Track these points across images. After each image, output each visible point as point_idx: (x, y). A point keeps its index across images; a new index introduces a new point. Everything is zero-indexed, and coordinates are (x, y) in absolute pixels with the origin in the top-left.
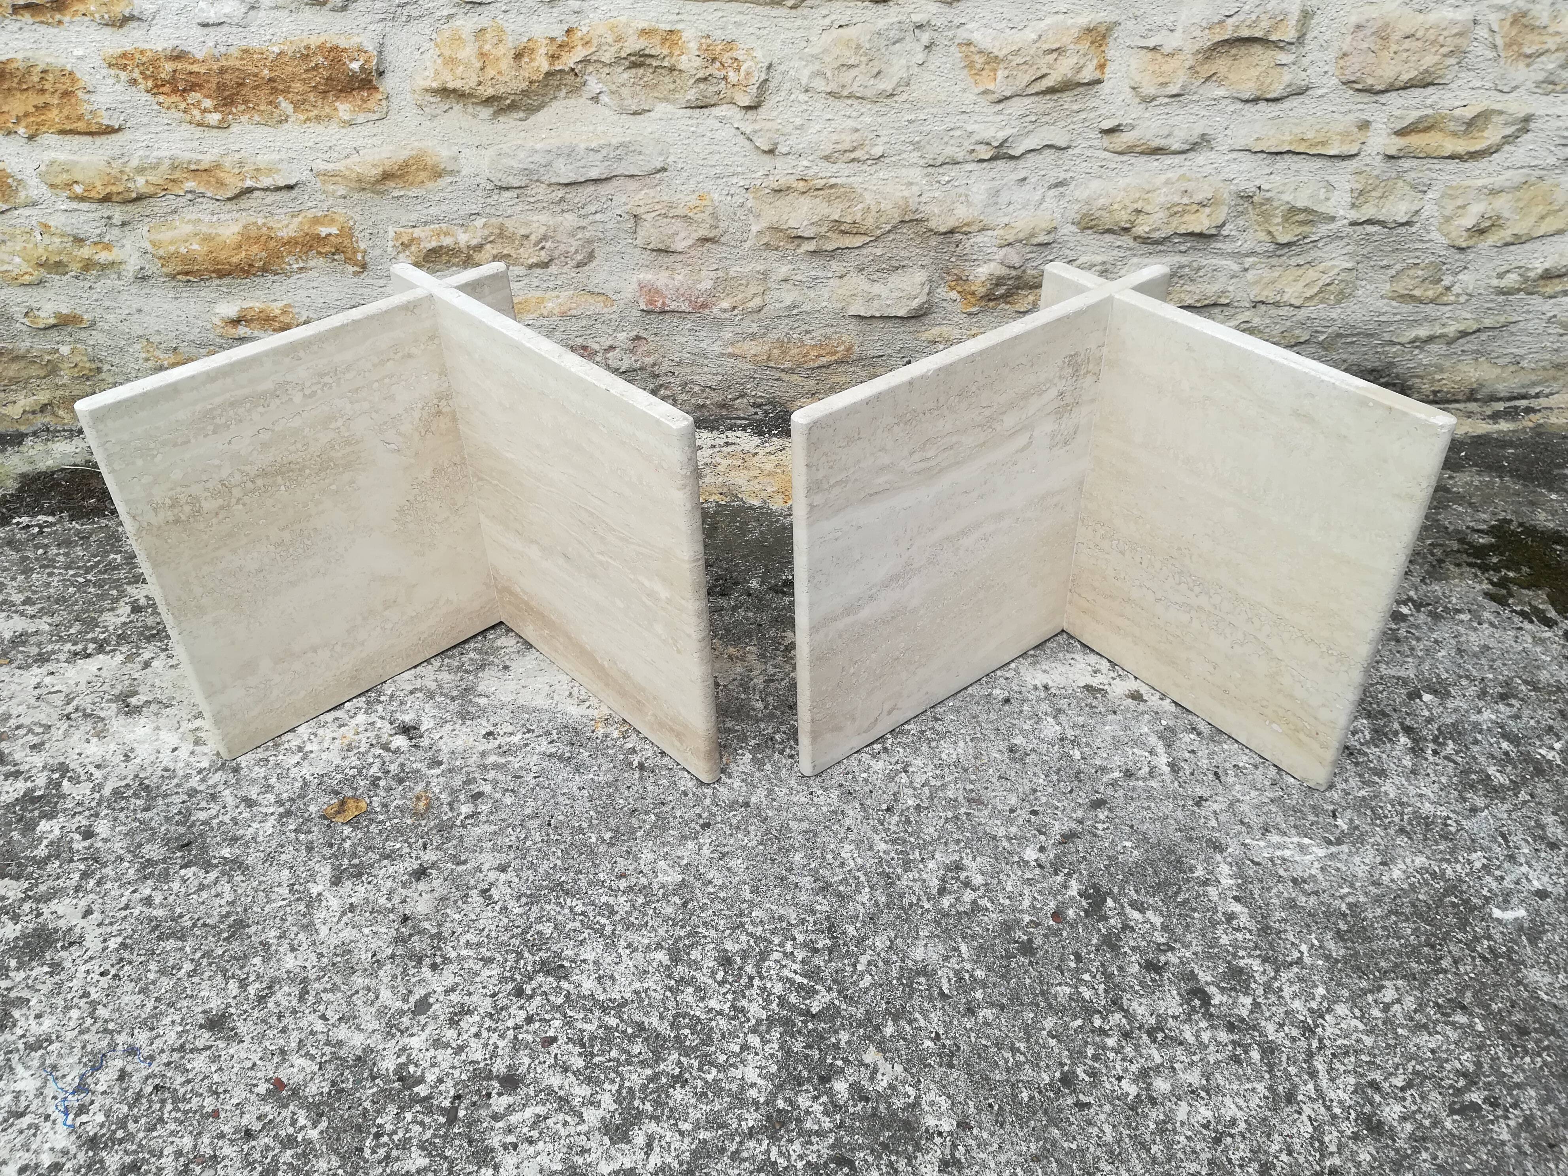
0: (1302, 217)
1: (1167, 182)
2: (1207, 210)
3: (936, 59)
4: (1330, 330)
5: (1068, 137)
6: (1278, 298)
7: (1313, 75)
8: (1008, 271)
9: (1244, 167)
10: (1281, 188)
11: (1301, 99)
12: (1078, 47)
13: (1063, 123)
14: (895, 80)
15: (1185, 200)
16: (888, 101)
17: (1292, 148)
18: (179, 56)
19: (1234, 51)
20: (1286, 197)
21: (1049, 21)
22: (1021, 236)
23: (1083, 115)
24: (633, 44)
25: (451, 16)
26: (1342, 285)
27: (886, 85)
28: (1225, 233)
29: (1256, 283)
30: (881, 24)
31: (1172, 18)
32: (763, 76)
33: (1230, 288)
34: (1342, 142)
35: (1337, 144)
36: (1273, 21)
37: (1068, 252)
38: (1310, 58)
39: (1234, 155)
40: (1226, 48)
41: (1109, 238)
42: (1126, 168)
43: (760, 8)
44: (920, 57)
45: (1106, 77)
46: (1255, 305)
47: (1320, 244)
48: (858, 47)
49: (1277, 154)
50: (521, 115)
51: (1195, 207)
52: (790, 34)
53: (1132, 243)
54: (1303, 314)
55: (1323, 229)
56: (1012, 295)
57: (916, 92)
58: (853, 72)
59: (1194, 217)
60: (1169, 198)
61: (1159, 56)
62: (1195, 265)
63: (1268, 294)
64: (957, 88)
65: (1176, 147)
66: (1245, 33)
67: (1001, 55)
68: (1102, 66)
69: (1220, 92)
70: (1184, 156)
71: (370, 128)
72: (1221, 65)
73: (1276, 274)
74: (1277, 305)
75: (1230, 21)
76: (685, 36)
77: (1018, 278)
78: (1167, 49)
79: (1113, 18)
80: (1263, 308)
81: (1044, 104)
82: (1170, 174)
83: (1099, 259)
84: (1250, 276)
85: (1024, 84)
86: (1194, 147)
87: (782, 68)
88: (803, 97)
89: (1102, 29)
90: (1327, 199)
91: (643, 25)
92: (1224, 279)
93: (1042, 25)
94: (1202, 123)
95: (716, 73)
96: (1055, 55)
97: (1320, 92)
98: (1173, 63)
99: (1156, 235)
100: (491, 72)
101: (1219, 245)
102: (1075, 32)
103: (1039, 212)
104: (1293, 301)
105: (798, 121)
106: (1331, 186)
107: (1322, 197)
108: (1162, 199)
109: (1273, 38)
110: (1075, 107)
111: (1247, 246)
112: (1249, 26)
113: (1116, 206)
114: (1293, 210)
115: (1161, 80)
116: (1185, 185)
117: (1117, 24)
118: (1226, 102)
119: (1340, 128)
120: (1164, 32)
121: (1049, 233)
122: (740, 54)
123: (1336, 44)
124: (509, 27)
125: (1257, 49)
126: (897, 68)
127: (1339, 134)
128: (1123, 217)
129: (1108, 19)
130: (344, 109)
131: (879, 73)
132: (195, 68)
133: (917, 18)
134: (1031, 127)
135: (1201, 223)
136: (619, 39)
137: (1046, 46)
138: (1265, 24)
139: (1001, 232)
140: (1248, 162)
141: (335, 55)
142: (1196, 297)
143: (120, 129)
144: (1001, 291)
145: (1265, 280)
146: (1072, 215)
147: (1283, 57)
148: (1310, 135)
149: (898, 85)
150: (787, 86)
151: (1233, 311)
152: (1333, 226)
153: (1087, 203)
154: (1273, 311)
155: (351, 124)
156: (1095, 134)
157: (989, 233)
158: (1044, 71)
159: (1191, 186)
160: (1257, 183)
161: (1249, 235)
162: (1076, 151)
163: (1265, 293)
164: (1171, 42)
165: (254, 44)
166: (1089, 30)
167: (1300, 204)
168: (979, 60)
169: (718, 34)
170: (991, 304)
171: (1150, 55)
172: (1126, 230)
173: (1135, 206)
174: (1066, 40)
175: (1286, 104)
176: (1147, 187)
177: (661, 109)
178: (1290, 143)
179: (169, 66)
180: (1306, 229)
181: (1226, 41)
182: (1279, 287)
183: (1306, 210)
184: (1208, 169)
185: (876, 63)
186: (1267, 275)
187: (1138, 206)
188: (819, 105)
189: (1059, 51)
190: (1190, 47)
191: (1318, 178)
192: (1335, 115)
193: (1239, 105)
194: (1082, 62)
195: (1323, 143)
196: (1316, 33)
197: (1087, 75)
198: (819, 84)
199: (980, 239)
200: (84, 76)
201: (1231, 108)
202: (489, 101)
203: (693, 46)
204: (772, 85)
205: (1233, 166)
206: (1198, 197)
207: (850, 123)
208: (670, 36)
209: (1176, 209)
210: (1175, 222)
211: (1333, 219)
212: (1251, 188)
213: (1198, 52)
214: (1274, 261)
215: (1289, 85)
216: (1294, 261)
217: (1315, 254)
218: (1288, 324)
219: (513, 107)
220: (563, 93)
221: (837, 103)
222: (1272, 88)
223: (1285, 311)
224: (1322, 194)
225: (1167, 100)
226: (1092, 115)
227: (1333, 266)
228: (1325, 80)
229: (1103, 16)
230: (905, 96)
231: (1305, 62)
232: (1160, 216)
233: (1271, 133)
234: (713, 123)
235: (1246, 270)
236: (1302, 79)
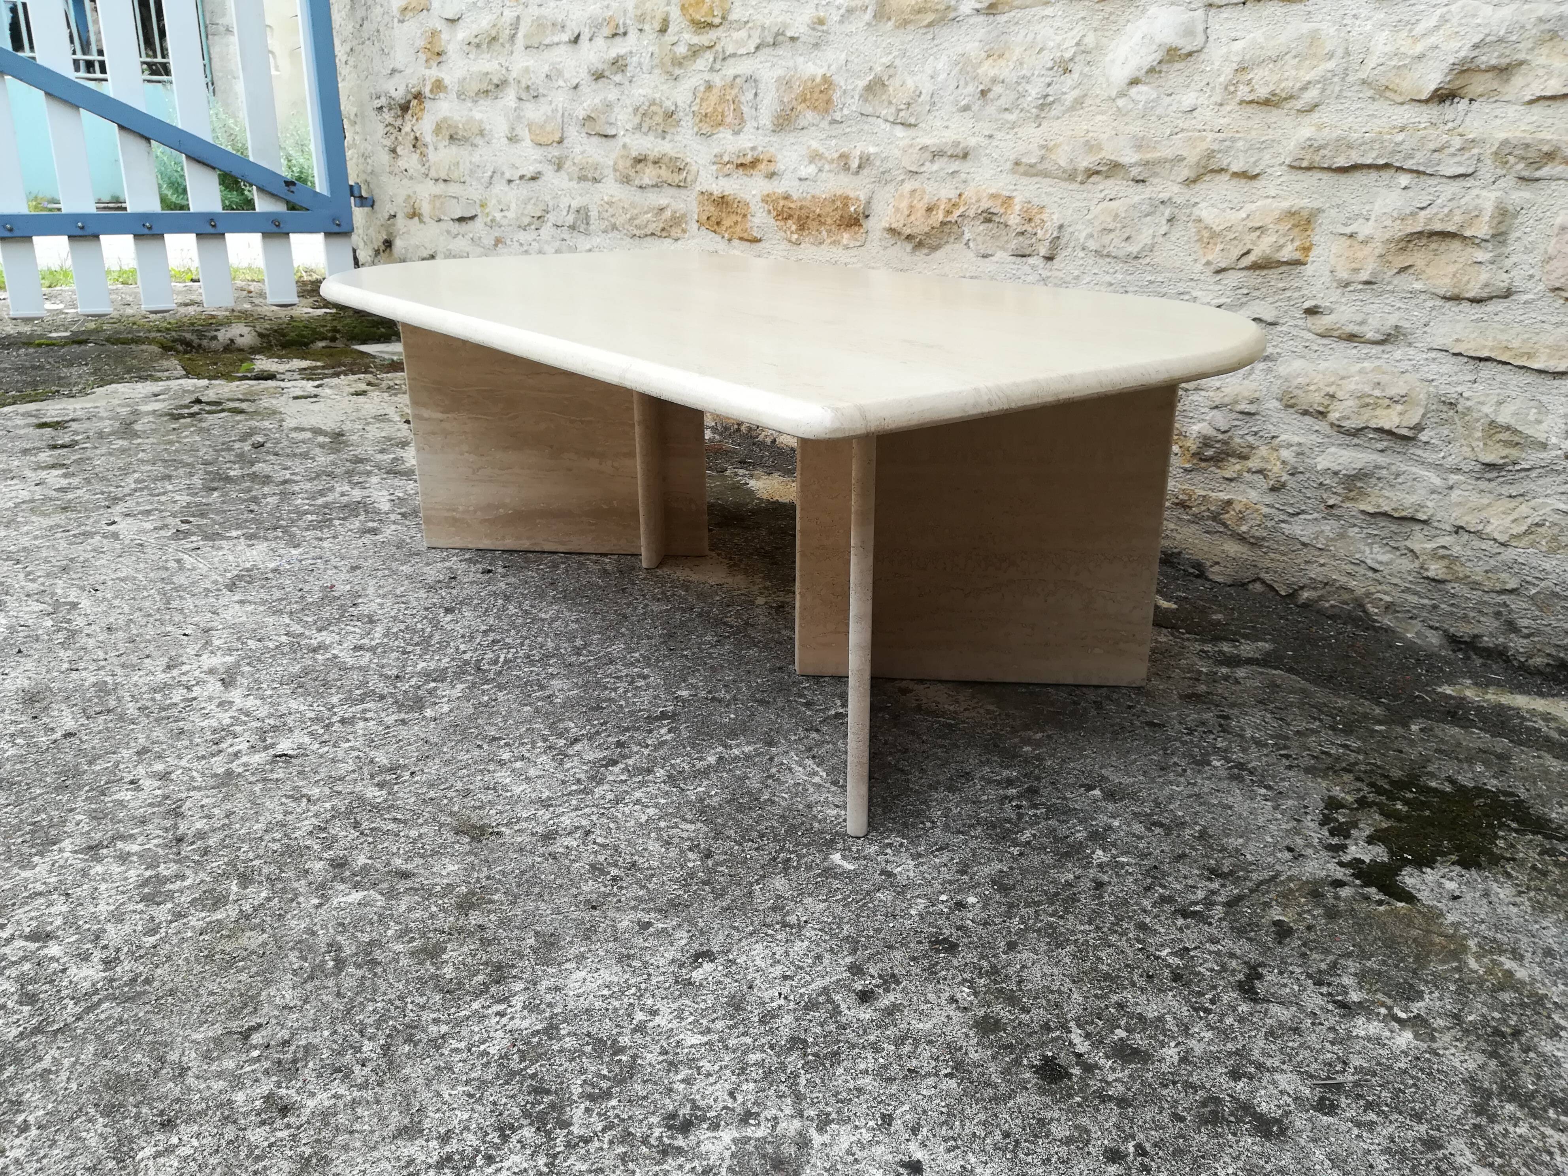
0: (1505, 436)
1: (1360, 372)
2: (1399, 408)
3: (1177, 233)
4: (1543, 584)
5: (1275, 313)
6: (1480, 527)
7: (1518, 278)
8: (1214, 433)
9: (1444, 369)
10: (1482, 399)
11: (1505, 303)
12: (1277, 227)
13: (1270, 300)
14: (1140, 246)
15: (1377, 393)
16: (1135, 262)
17: (1493, 355)
18: (787, 197)
19: (1433, 246)
20: (1486, 409)
21: (1259, 204)
22: (1226, 400)
23: (1288, 294)
24: (985, 204)
25: (903, 181)
26: (1556, 530)
27: (1134, 249)
28: (1424, 437)
29: (1459, 504)
30: (1136, 199)
31: (1367, 207)
32: (1055, 234)
33: (1429, 504)
34: (1550, 357)
35: (1544, 358)
36: (1467, 217)
37: (1271, 427)
38: (1514, 259)
39: (1433, 354)
40: (1424, 241)
41: (1308, 420)
42: (1328, 352)
43: (1062, 184)
44: (1164, 229)
45: (1310, 259)
46: (1458, 529)
47: (1533, 474)
48: (1117, 215)
49: (1481, 359)
50: (926, 251)
51: (1387, 402)
52: (1078, 204)
53: (1328, 430)
54: (1509, 555)
55: (1532, 457)
56: (1222, 460)
57: (1158, 257)
58: (1111, 236)
59: (1385, 412)
60: (1360, 387)
61: (1355, 244)
62: (1393, 468)
63: (1471, 521)
64: (1190, 259)
65: (1370, 335)
66: (1438, 227)
67: (1218, 229)
68: (1306, 249)
69: (1418, 286)
70: (1381, 348)
71: (854, 252)
72: (1418, 258)
73: (1485, 501)
74: (1478, 534)
75: (1423, 213)
76: (1016, 200)
77: (1226, 443)
78: (1361, 237)
79: (1316, 204)
80: (1466, 536)
81: (1254, 279)
82: (1366, 364)
83: (1296, 439)
84: (1455, 495)
85: (1235, 258)
86: (1386, 340)
87: (1070, 229)
88: (1082, 254)
89: (1305, 214)
90: (1539, 422)
91: (993, 191)
92: (1423, 492)
93: (1253, 207)
94: (1397, 315)
95: (1029, 229)
96: (1258, 233)
97: (1525, 297)
98: (1367, 250)
99: (1346, 424)
100: (912, 218)
101: (1419, 452)
102: (1276, 214)
103: (1246, 382)
104: (1496, 535)
105: (1076, 273)
106: (1543, 409)
107: (1532, 417)
108: (1352, 387)
109: (1468, 233)
110: (1281, 285)
111: (1450, 461)
112: (1442, 220)
113: (1312, 388)
114: (1493, 427)
115: (1354, 265)
116: (1379, 377)
117: (1320, 210)
118: (1423, 297)
119: (1551, 340)
120: (1361, 221)
121: (1251, 403)
122: (1044, 216)
123: (1542, 247)
124: (929, 189)
125: (1456, 245)
126: (1144, 238)
127: (1548, 347)
128: (1316, 399)
129: (1310, 205)
130: (846, 237)
131: (1128, 238)
132: (792, 206)
133: (1164, 196)
134: (1244, 300)
135: (1390, 419)
136: (978, 201)
137: (1250, 225)
138: (1458, 218)
139: (1211, 394)
140: (1449, 366)
141: (846, 200)
142: (1394, 506)
143: (760, 241)
144: (1209, 453)
145: (1470, 505)
146: (1275, 389)
147: (1481, 255)
148: (1515, 344)
149: (1143, 249)
150: (1072, 244)
151: (1434, 532)
152: (1544, 455)
153: (1286, 380)
154: (1476, 543)
155: (847, 248)
156: (1299, 314)
157: (1203, 393)
158: (1249, 246)
159: (1384, 379)
160: (1459, 389)
161: (1454, 448)
162: (1284, 328)
163: (1467, 518)
164: (1364, 229)
165: (817, 193)
166: (1291, 214)
167: (1502, 420)
168: (1206, 234)
169: (1036, 201)
170: (1203, 464)
171: (1348, 242)
172: (1322, 415)
173: (1328, 389)
174: (1269, 220)
175: (1491, 307)
176: (1343, 373)
177: (1000, 255)
178: (1491, 350)
179: (782, 203)
180: (1514, 453)
181: (1420, 233)
182: (1484, 514)
183: (1508, 428)
184: (1406, 365)
185: (1128, 230)
186: (1475, 499)
187: (1331, 390)
188: (1091, 262)
189: (1261, 229)
190: (1381, 236)
191: (1527, 394)
192: (1545, 326)
193: (1439, 303)
194: (1281, 242)
195: (1530, 356)
196: (1518, 234)
197: (1286, 254)
198: (1092, 245)
199: (1195, 397)
200: (753, 208)
201: (1430, 304)
202: (909, 237)
203: (1017, 208)
204: (1063, 241)
205: (1433, 366)
206: (1392, 392)
207: (1108, 278)
208: (1008, 200)
209: (1367, 400)
210: (1367, 413)
211: (1544, 446)
212: (1452, 392)
213: (1389, 241)
214: (1483, 485)
215: (1487, 285)
216: (1506, 490)
217: (1527, 486)
218: (1492, 562)
219: (920, 245)
220: (952, 240)
221: (1100, 261)
222: (1470, 286)
223: (1486, 545)
224: (1533, 414)
225: (1360, 287)
226: (1296, 295)
227: (1545, 504)
228: (1530, 285)
229: (1304, 203)
230: (1148, 260)
231: (1508, 263)
232: (1350, 404)
233: (1473, 336)
234: (1027, 268)
235: (1451, 488)
236: (1502, 281)
